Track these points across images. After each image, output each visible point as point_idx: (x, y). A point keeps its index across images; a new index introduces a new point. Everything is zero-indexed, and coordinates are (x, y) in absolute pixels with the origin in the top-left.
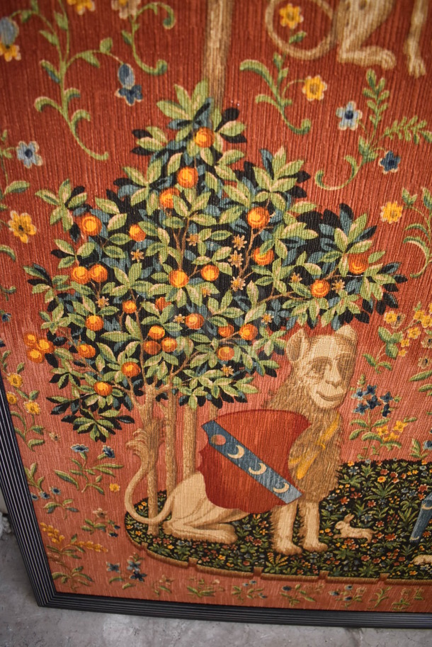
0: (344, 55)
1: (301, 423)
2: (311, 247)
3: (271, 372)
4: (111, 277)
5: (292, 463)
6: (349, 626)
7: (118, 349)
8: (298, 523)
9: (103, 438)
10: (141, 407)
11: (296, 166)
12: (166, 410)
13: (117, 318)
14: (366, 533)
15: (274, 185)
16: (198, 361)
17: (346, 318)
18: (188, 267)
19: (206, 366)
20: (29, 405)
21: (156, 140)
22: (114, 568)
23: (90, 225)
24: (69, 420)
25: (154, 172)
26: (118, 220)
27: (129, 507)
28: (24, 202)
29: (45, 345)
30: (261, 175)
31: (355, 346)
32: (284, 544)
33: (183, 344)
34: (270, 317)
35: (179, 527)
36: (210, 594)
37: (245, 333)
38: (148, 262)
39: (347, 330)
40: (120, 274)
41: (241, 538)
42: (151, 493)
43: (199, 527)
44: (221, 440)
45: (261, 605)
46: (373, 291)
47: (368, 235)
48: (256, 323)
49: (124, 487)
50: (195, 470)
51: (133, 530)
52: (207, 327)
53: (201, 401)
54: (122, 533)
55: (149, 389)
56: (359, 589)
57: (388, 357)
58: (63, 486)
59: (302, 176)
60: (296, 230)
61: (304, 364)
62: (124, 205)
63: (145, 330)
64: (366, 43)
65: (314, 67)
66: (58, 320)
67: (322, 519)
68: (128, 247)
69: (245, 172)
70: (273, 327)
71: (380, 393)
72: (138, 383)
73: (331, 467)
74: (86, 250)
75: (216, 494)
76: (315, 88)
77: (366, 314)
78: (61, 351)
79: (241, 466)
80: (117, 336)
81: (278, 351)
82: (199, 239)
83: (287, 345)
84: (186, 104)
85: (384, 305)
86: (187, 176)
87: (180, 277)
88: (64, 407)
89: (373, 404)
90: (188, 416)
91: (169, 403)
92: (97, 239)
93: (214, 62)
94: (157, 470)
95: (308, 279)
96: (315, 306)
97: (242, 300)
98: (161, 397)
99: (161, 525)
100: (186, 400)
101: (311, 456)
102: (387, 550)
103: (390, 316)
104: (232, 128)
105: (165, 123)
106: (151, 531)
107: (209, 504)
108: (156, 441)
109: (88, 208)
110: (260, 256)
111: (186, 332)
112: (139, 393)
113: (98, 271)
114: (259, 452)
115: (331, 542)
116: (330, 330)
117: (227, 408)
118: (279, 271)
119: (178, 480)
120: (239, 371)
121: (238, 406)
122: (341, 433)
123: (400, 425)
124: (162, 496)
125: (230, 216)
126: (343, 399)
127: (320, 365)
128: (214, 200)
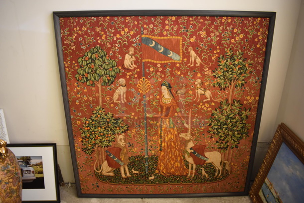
0: (115, 102)
1: (120, 150)
2: (116, 123)
3: (114, 141)
4: (90, 129)
5: (121, 157)
6: (142, 198)
7: (92, 139)
8: (125, 171)
9: (90, 155)
10: (96, 148)
11: (112, 114)
12: (99, 149)
13: (91, 134)
14: (137, 172)
15: (110, 116)
16: (103, 140)
17: (123, 132)
18: (100, 127)
19: (104, 141)
20: (79, 150)
21: (95, 112)
22: (93, 185)
23: (87, 122)
24: (85, 152)
25: (95, 115)
26: (91, 121)
27: (95, 169)
28: (79, 120)
29: (81, 139)
30: (108, 115)
31: (125, 136)
32: (124, 176)
33: (101, 138)
34: (112, 133)
35: (104, 173)
36: (112, 191)
37: (109, 135)
38: (95, 126)
39: (123, 134)
40: (91, 128)
41: (115, 175)
42: (99, 166)
43: (108, 172)
44: (109, 154)
45: (123, 193)
46: (125, 128)
47: (123, 121)
48: (110, 134)
49: (94, 164)
50: (105, 160)
51: (96, 174)
52: (104, 135)
53: (105, 147)
54: (94, 175)
55: (97, 145)
56: (141, 187)
57: (130, 138)
58: (83, 165)
59: (113, 115)
60: (113, 121)
61: (118, 139)
62: (92, 120)
63: (95, 136)
64: (117, 100)
65: (112, 103)
66: (83, 135)
67: (129, 169)
68: (92, 125)
69: (106, 115)
70: (113, 134)
71: (131, 143)
72: (95, 144)
73: (127, 158)
74: (87, 125)
75: (110, 165)
76: (112, 105)
77: (125, 132)
78: (84, 140)
79: (113, 158)
80: (92, 137)
81: (114, 138)
82: (101, 123)
83: (115, 137)
84: (98, 108)
85: (127, 130)
86: (99, 116)
87: (99, 128)
88: (84, 149)
89: (130, 145)
90: (103, 150)
91: (100, 147)
92: (88, 124)
93: (101, 104)
94: (99, 160)
95: (116, 127)
96: (118, 131)
97: (108, 131)
98: (99, 146)
99: (101, 172)
100: (102, 147)
101: (124, 156)
102: (143, 176)
103: (129, 131)
104: (103, 110)
105: (96, 110)
106: (99, 174)
107: (108, 167)
108: (98, 155)
109: (87, 120)
110: (110, 125)
111: (101, 136)
112: (95, 146)
113: (89, 128)
114: (115, 156)
115: (132, 175)
116: (121, 134)
117: (109, 148)
118: (112, 126)
119: (103, 162)
120: (109, 141)
121: (110, 147)
122: (127, 151)
123: (136, 149)
124: (100, 166)
125: (105, 120)
126: (126, 145)
127: (121, 139)
128: (102, 118)
